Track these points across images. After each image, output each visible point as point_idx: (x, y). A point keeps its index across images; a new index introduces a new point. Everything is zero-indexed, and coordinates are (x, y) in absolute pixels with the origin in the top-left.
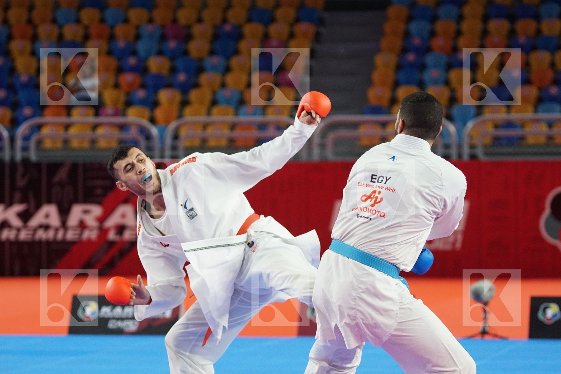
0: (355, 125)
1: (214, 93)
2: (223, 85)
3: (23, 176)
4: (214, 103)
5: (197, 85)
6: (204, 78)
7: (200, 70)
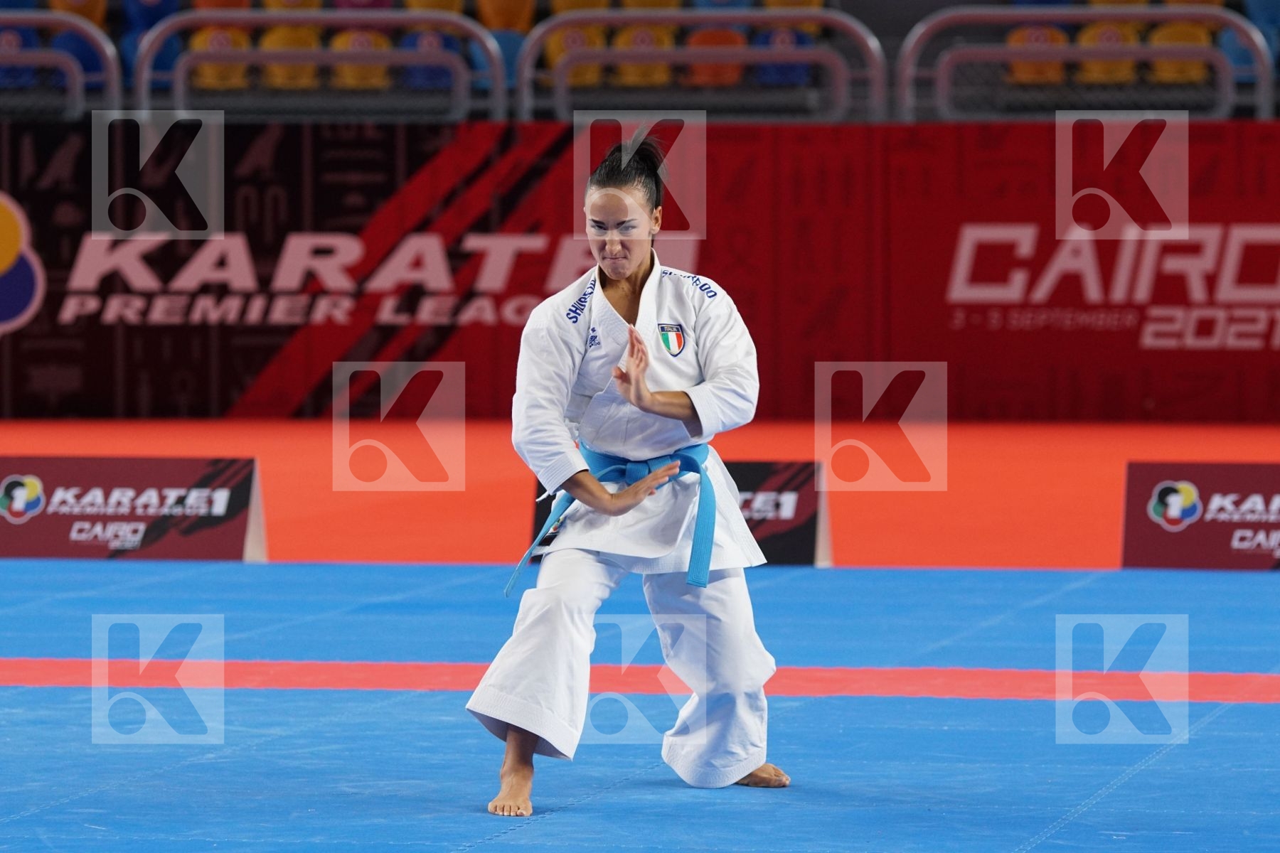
0: (999, 32)
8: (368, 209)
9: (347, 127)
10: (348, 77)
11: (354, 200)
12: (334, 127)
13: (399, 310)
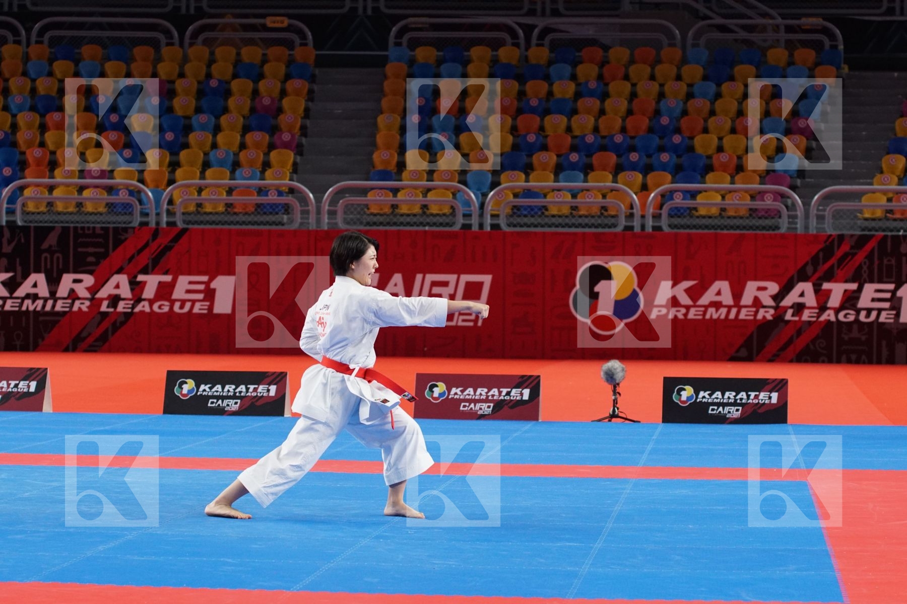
0: (364, 191)
1: (206, 154)
2: (214, 146)
3: (9, 242)
4: (206, 165)
5: (186, 146)
6: (192, 138)
7: (188, 129)
8: (97, 264)
9: (89, 228)
10: (89, 208)
11: (91, 259)
12: (83, 228)
13: (108, 307)
